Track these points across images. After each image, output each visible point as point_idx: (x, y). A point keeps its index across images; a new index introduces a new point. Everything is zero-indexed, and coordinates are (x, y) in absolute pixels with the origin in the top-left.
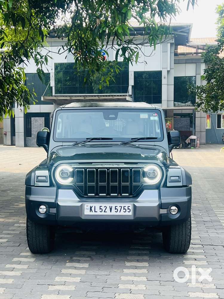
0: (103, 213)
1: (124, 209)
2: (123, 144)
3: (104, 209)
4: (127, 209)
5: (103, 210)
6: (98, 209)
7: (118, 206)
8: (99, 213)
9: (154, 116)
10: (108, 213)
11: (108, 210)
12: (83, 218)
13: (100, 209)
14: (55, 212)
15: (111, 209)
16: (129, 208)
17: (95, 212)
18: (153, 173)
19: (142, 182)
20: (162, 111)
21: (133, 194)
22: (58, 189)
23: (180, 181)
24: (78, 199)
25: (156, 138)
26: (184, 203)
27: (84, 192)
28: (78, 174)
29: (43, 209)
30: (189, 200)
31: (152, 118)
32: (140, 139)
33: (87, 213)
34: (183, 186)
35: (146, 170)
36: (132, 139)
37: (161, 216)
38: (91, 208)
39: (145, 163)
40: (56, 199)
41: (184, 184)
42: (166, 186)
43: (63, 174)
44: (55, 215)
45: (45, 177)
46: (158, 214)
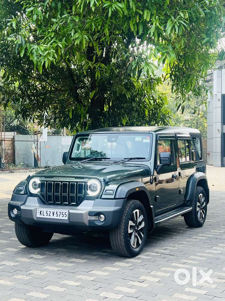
0: (48, 217)
1: (62, 214)
2: (115, 163)
3: (49, 213)
4: (64, 214)
5: (49, 215)
6: (45, 214)
7: (58, 212)
8: (45, 217)
9: (147, 139)
10: (52, 217)
11: (52, 214)
12: (35, 219)
13: (47, 213)
14: (20, 214)
15: (53, 214)
16: (66, 213)
17: (43, 215)
18: (96, 186)
19: (86, 193)
20: (154, 134)
21: (78, 203)
22: (28, 196)
23: (112, 194)
24: (38, 205)
25: (145, 158)
26: (109, 212)
27: (45, 200)
28: (42, 185)
29: (15, 211)
30: (116, 210)
31: (144, 141)
32: (131, 159)
33: (38, 215)
34: (115, 199)
35: (89, 184)
36: (125, 159)
37: (90, 221)
38: (41, 212)
39: (90, 178)
40: (24, 204)
41: (117, 197)
42: (101, 198)
43: (35, 185)
44: (20, 216)
45: (23, 187)
46: (86, 220)
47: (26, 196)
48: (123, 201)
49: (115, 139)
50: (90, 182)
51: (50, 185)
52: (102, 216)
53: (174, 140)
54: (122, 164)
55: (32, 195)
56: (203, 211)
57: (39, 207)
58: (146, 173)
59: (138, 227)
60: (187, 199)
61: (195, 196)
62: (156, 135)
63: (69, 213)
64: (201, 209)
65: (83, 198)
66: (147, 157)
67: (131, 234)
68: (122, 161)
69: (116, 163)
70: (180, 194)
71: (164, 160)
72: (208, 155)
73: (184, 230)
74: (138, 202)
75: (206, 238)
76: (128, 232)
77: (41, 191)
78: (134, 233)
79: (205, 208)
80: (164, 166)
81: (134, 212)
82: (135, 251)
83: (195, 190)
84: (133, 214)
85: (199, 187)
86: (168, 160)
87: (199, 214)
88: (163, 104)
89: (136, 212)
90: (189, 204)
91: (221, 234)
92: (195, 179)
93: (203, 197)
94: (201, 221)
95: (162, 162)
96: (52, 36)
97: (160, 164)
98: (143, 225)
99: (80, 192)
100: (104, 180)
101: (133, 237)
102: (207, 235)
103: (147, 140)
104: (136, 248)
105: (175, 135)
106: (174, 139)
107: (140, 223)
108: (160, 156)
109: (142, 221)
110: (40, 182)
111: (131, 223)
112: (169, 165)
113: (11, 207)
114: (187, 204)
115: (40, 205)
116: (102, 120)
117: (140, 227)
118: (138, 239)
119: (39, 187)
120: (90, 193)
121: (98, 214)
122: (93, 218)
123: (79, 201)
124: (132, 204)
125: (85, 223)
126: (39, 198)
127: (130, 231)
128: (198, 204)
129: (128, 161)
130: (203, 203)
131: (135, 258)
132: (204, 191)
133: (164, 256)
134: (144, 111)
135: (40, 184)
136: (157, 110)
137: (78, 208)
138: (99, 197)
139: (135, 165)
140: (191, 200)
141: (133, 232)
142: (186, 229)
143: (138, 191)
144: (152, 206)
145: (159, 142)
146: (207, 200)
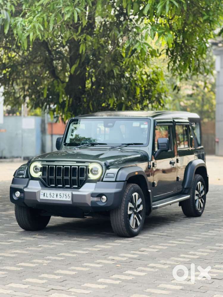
0: (52, 198)
1: (65, 196)
3: (52, 195)
4: (67, 196)
6: (48, 195)
7: (62, 194)
8: (49, 198)
9: (145, 124)
10: (55, 198)
11: (55, 196)
12: (39, 200)
13: (50, 195)
14: (23, 196)
15: (57, 195)
16: (69, 195)
17: (47, 197)
18: (97, 170)
19: (87, 177)
20: (152, 119)
21: (80, 186)
22: (30, 180)
23: (113, 177)
24: (40, 188)
25: (142, 144)
26: (111, 194)
27: (47, 183)
28: (43, 169)
29: (18, 194)
30: (117, 192)
31: (142, 126)
32: (129, 144)
33: (42, 197)
34: (116, 181)
35: (90, 168)
36: (122, 144)
37: (92, 202)
38: (44, 194)
39: (91, 162)
40: (26, 187)
41: (118, 180)
42: (102, 181)
43: (36, 169)
44: (23, 198)
45: (24, 171)
46: (89, 201)
47: (28, 179)
48: (123, 184)
49: (111, 124)
50: (91, 166)
51: (52, 168)
52: (104, 197)
53: (172, 126)
54: (120, 149)
55: (33, 178)
56: (201, 200)
57: (41, 189)
58: (144, 158)
59: (137, 209)
60: (185, 187)
61: (193, 184)
62: (154, 121)
63: (72, 195)
64: (200, 198)
65: (85, 181)
66: (145, 142)
67: (130, 215)
68: (120, 146)
69: (113, 148)
70: (177, 182)
71: (162, 146)
72: (216, 144)
73: (181, 219)
74: (137, 186)
75: (203, 225)
76: (127, 212)
77: (43, 174)
78: (133, 215)
79: (204, 197)
80: (162, 151)
81: (133, 195)
82: (133, 231)
83: (193, 178)
84: (133, 197)
85: (197, 175)
86: (166, 146)
87: (197, 202)
88: (158, 80)
89: (135, 196)
90: (187, 192)
91: (219, 222)
92: (194, 166)
93: (202, 185)
94: (199, 211)
95: (160, 148)
96: (39, 10)
97: (158, 149)
98: (141, 208)
99: (82, 175)
100: (105, 164)
101: (132, 218)
102: (205, 223)
103: (145, 126)
104: (135, 229)
105: (173, 120)
106: (172, 124)
107: (139, 206)
108: (158, 142)
109: (141, 204)
110: (41, 166)
111: (130, 205)
112: (166, 151)
113: (13, 190)
114: (185, 192)
115: (42, 188)
116: (85, 100)
117: (139, 210)
118: (136, 220)
119: (41, 171)
120: (91, 176)
121: (100, 195)
122: (95, 199)
123: (81, 184)
124: (131, 188)
125: (87, 204)
126: (41, 181)
127: (129, 212)
128: (197, 192)
129: (126, 146)
130: (202, 192)
131: (134, 238)
132: (203, 179)
133: (162, 236)
134: (135, 89)
135: (41, 168)
136: (151, 86)
137: (80, 190)
138: (101, 180)
139: (133, 151)
140: (188, 188)
141: (133, 213)
142: (183, 218)
143: (136, 176)
144: (150, 191)
145: (157, 127)
146: (206, 189)
